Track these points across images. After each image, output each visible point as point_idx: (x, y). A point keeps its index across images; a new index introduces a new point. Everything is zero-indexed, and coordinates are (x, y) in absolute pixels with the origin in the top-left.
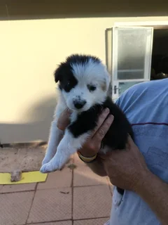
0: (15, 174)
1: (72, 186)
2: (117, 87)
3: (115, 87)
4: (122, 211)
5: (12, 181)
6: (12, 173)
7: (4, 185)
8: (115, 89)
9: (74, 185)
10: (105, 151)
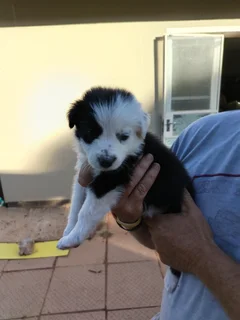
0: (25, 244)
1: (106, 263)
2: (171, 122)
3: (168, 121)
4: (176, 300)
5: (21, 255)
6: (20, 243)
7: (9, 260)
8: (168, 125)
9: (109, 261)
10: (150, 213)
